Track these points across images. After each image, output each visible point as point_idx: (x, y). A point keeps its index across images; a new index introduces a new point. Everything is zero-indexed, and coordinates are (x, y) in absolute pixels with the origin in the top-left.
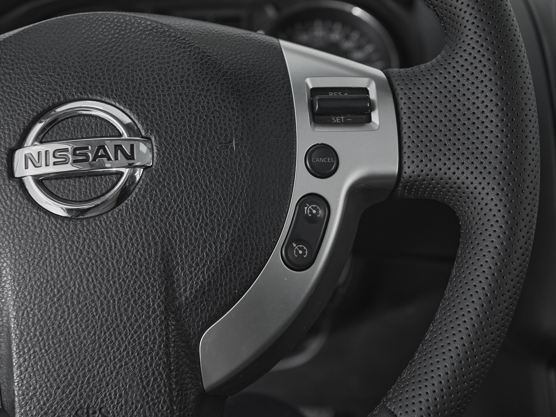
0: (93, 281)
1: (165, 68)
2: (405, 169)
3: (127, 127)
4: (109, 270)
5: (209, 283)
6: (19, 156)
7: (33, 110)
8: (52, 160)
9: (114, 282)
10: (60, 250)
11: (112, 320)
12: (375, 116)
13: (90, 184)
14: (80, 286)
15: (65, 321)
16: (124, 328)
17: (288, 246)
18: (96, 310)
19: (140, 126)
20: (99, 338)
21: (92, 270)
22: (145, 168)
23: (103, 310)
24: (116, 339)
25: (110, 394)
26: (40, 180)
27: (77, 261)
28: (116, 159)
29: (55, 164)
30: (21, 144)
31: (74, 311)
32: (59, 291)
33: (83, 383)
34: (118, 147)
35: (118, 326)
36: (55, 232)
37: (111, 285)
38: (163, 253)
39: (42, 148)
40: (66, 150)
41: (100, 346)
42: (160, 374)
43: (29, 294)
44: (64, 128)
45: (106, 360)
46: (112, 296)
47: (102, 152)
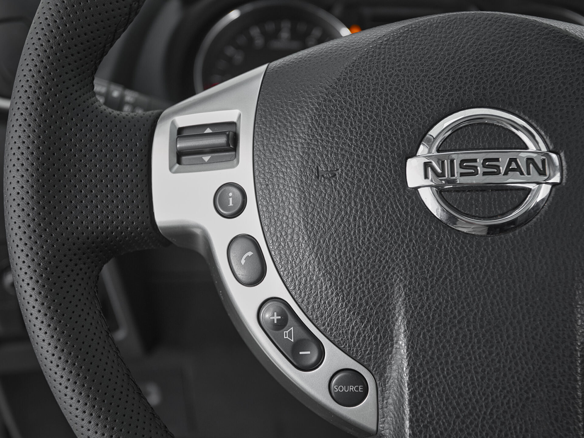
0: (498, 305)
1: (570, 77)
4: (515, 294)
7: (428, 116)
9: (521, 308)
10: (462, 269)
11: (519, 348)
13: (494, 199)
14: (483, 309)
15: (466, 346)
16: (532, 357)
18: (501, 337)
19: (547, 140)
20: (504, 366)
21: (498, 292)
22: (554, 185)
23: (508, 337)
24: (523, 369)
25: (515, 428)
27: (481, 282)
28: (529, 173)
29: (462, 174)
31: (476, 336)
32: (460, 313)
33: (485, 413)
34: (529, 161)
35: (524, 355)
36: (456, 249)
37: (517, 311)
40: (474, 161)
41: (505, 375)
43: (426, 313)
44: (464, 137)
45: (511, 390)
46: (519, 322)
47: (514, 166)
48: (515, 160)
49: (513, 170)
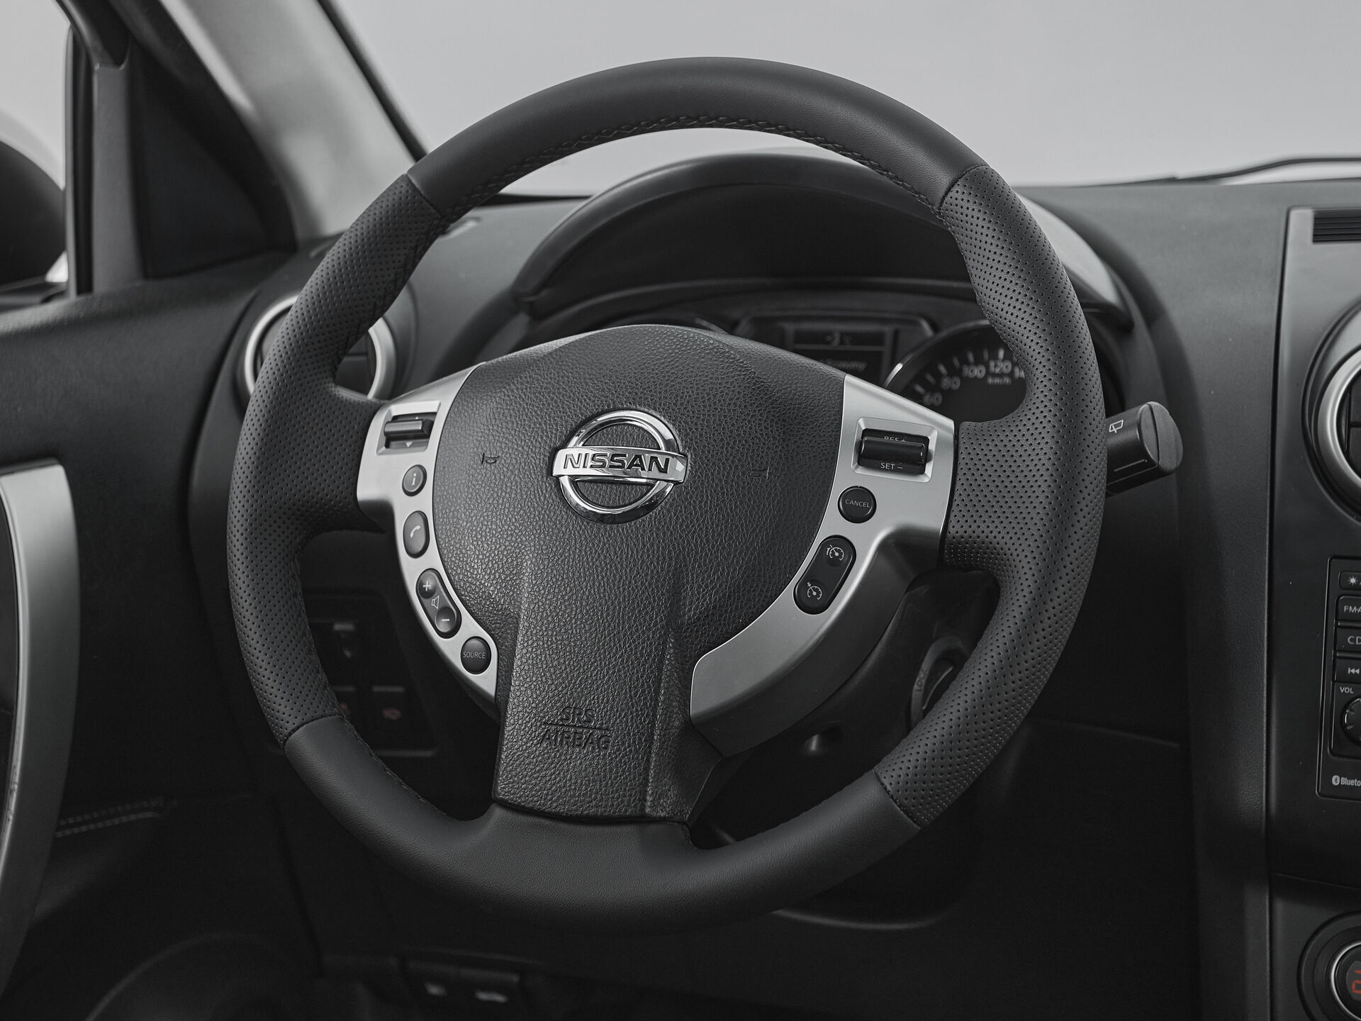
0: (604, 585)
1: (716, 389)
2: (950, 528)
3: (667, 442)
4: (621, 577)
5: (714, 607)
6: (561, 455)
7: (582, 414)
8: (590, 463)
9: (624, 589)
10: (580, 551)
11: (615, 627)
12: (929, 468)
13: (620, 491)
14: (591, 588)
15: (571, 619)
16: (624, 635)
17: (802, 585)
18: (602, 614)
19: (679, 442)
20: (599, 642)
21: (606, 574)
22: (676, 483)
23: (608, 615)
24: (615, 645)
25: (598, 698)
26: (574, 480)
27: (593, 564)
28: (650, 470)
29: (591, 466)
30: (564, 445)
31: (581, 612)
32: (571, 590)
33: (575, 682)
34: (654, 459)
35: (618, 633)
36: (579, 533)
37: (620, 592)
38: (676, 569)
39: (584, 451)
40: (605, 455)
41: (599, 649)
42: (649, 687)
43: (543, 589)
44: (608, 435)
45: (601, 663)
46: (619, 603)
47: (638, 461)
48: (640, 457)
49: (637, 465)
